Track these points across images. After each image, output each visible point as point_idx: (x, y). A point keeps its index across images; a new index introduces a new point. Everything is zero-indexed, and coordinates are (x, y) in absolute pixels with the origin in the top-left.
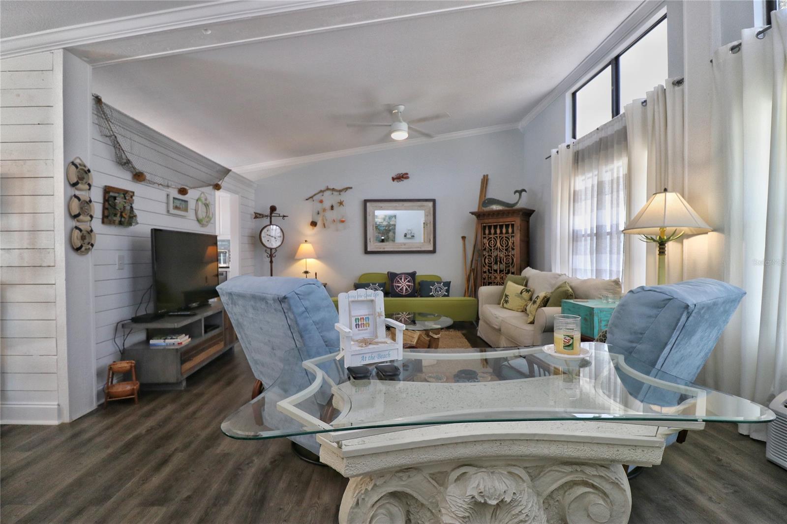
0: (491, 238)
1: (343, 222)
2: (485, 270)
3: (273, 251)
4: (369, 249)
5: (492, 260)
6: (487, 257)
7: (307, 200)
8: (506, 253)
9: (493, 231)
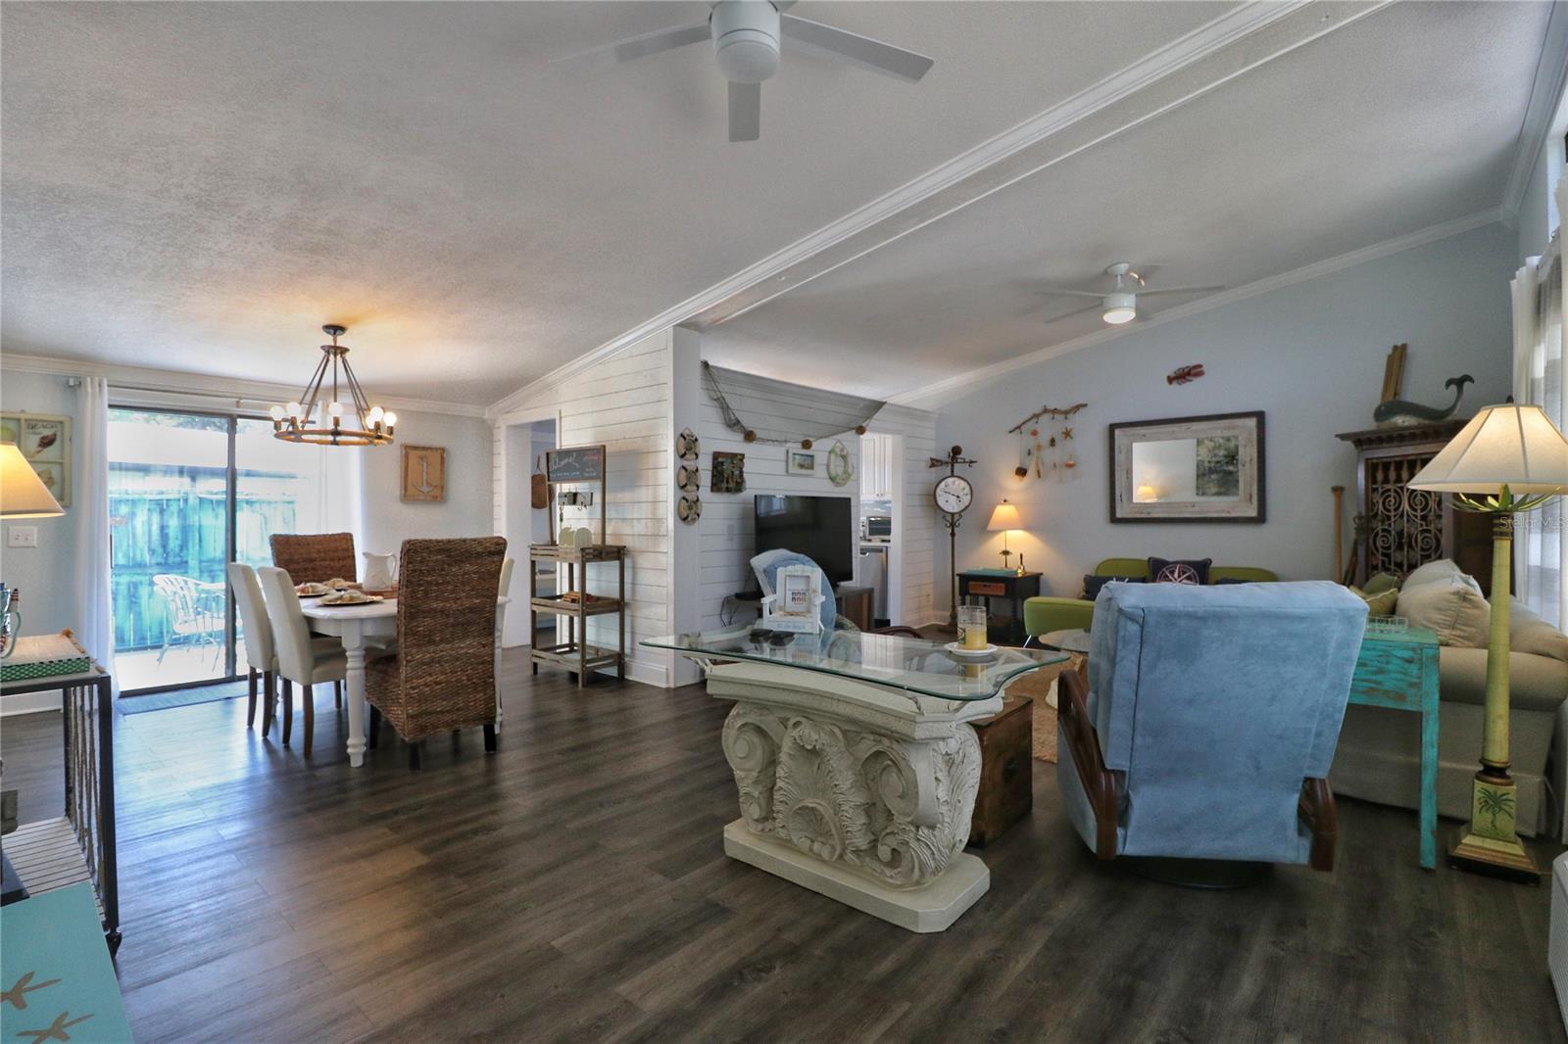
0: (1389, 490)
1: (1070, 466)
2: (1374, 563)
3: (956, 517)
4: (1119, 515)
5: (1391, 539)
6: (1380, 534)
7: (1011, 432)
8: (1422, 525)
9: (1392, 475)
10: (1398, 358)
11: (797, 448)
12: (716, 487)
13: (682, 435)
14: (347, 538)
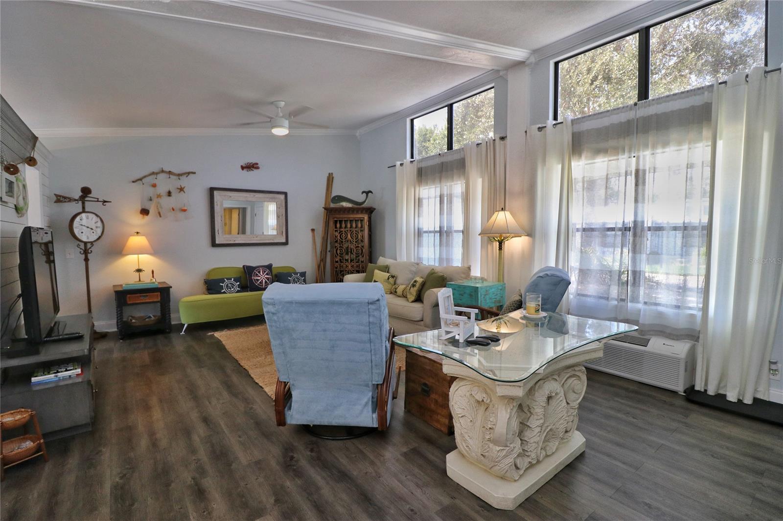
0: (342, 231)
1: (185, 211)
2: (337, 260)
3: (89, 245)
4: (217, 242)
5: (344, 251)
6: (339, 249)
7: (133, 182)
8: (356, 245)
9: (343, 225)
10: (330, 179)
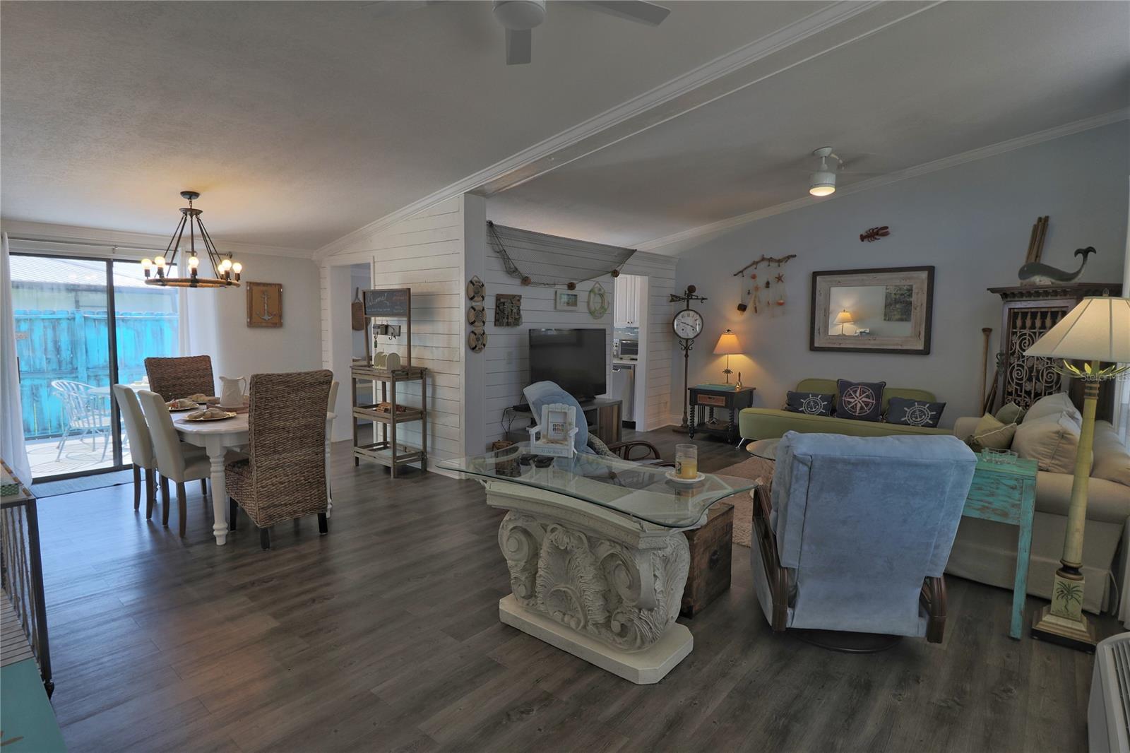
1: (781, 304)
2: (1010, 390)
3: (690, 342)
4: (816, 345)
5: (1024, 373)
6: (1016, 368)
7: (735, 275)
8: (1047, 363)
9: (1028, 323)
10: (1042, 227)
11: (563, 289)
12: (498, 322)
13: (471, 282)
14: (206, 360)
